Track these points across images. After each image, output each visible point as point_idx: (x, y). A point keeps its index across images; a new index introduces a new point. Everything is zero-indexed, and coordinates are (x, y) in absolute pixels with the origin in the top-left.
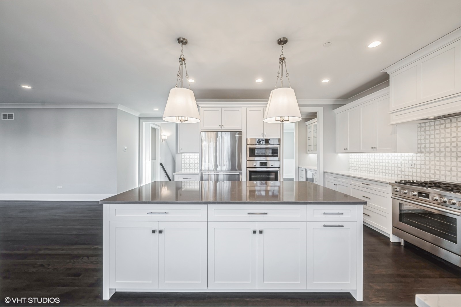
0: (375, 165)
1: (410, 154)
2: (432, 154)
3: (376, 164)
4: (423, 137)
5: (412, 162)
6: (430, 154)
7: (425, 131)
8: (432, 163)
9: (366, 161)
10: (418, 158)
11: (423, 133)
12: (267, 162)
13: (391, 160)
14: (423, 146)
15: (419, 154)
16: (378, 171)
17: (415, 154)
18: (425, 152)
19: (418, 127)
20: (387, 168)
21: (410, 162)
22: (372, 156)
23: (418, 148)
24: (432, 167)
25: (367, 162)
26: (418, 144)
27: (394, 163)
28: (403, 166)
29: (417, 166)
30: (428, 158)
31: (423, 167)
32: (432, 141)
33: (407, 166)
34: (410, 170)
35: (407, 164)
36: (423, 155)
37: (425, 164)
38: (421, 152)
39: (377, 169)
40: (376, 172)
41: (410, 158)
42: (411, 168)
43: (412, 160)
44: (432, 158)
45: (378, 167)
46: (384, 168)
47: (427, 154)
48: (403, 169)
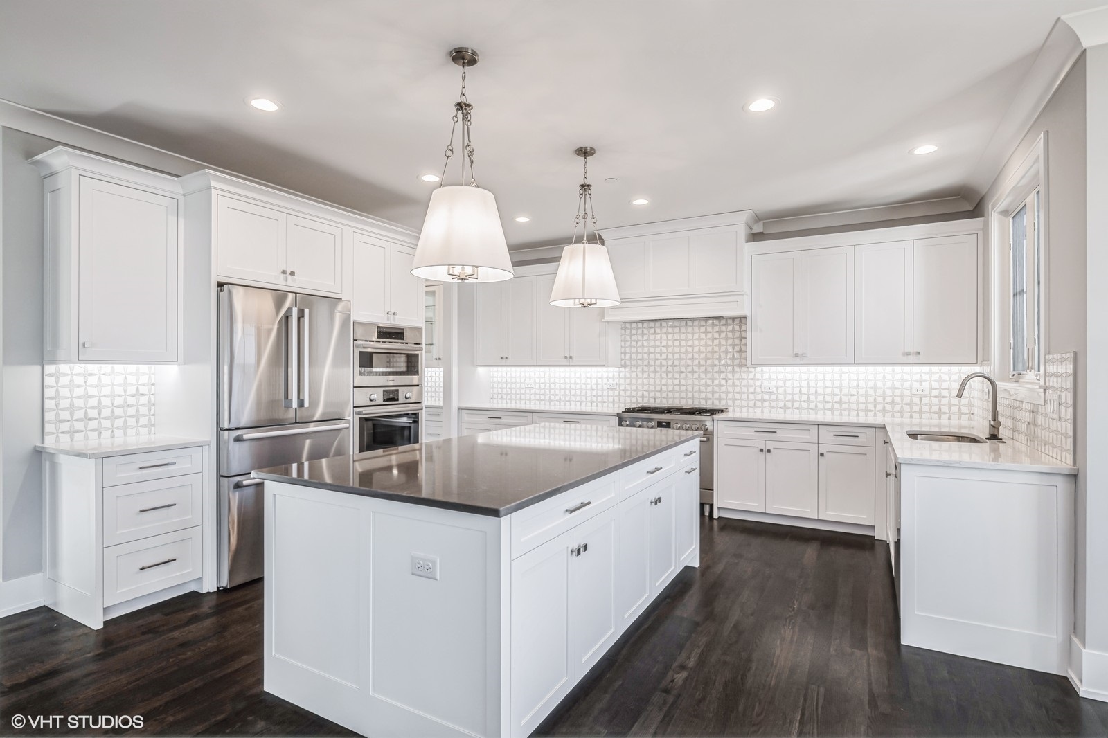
0: (550, 389)
1: (611, 369)
2: (640, 369)
3: (552, 386)
4: (628, 344)
5: (614, 381)
6: (637, 368)
7: (631, 335)
8: (640, 381)
9: (532, 381)
10: (622, 375)
11: (628, 338)
12: (398, 390)
13: (580, 378)
14: (628, 356)
15: (622, 369)
16: (557, 398)
17: (617, 369)
18: (631, 366)
19: (622, 329)
20: (573, 392)
21: (611, 381)
22: (544, 372)
23: (622, 359)
24: (640, 387)
25: (535, 383)
26: (622, 353)
27: (586, 384)
28: (600, 387)
29: (620, 387)
30: (634, 375)
31: (628, 387)
32: (640, 350)
33: (605, 387)
34: (611, 393)
35: (606, 384)
36: (628, 369)
37: (630, 384)
38: (625, 366)
39: (555, 395)
40: (552, 401)
41: (611, 375)
42: (612, 390)
43: (613, 378)
44: (640, 375)
45: (557, 392)
46: (568, 392)
47: (634, 369)
48: (600, 393)
